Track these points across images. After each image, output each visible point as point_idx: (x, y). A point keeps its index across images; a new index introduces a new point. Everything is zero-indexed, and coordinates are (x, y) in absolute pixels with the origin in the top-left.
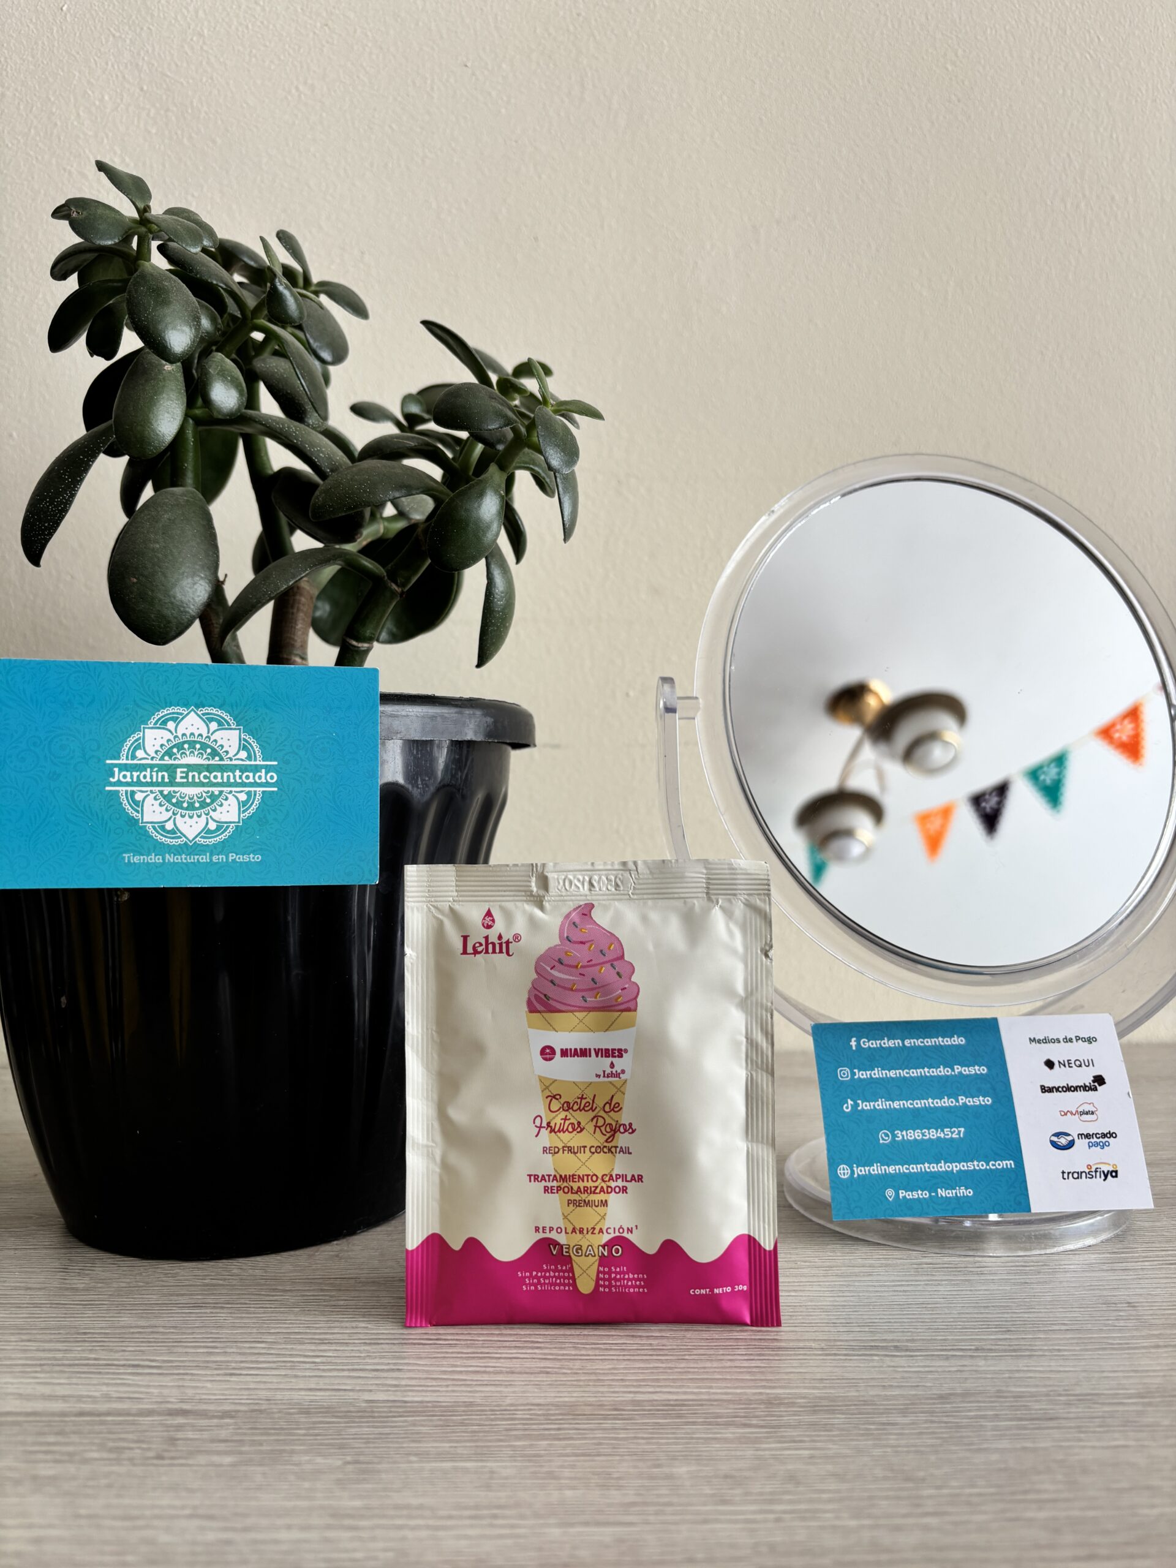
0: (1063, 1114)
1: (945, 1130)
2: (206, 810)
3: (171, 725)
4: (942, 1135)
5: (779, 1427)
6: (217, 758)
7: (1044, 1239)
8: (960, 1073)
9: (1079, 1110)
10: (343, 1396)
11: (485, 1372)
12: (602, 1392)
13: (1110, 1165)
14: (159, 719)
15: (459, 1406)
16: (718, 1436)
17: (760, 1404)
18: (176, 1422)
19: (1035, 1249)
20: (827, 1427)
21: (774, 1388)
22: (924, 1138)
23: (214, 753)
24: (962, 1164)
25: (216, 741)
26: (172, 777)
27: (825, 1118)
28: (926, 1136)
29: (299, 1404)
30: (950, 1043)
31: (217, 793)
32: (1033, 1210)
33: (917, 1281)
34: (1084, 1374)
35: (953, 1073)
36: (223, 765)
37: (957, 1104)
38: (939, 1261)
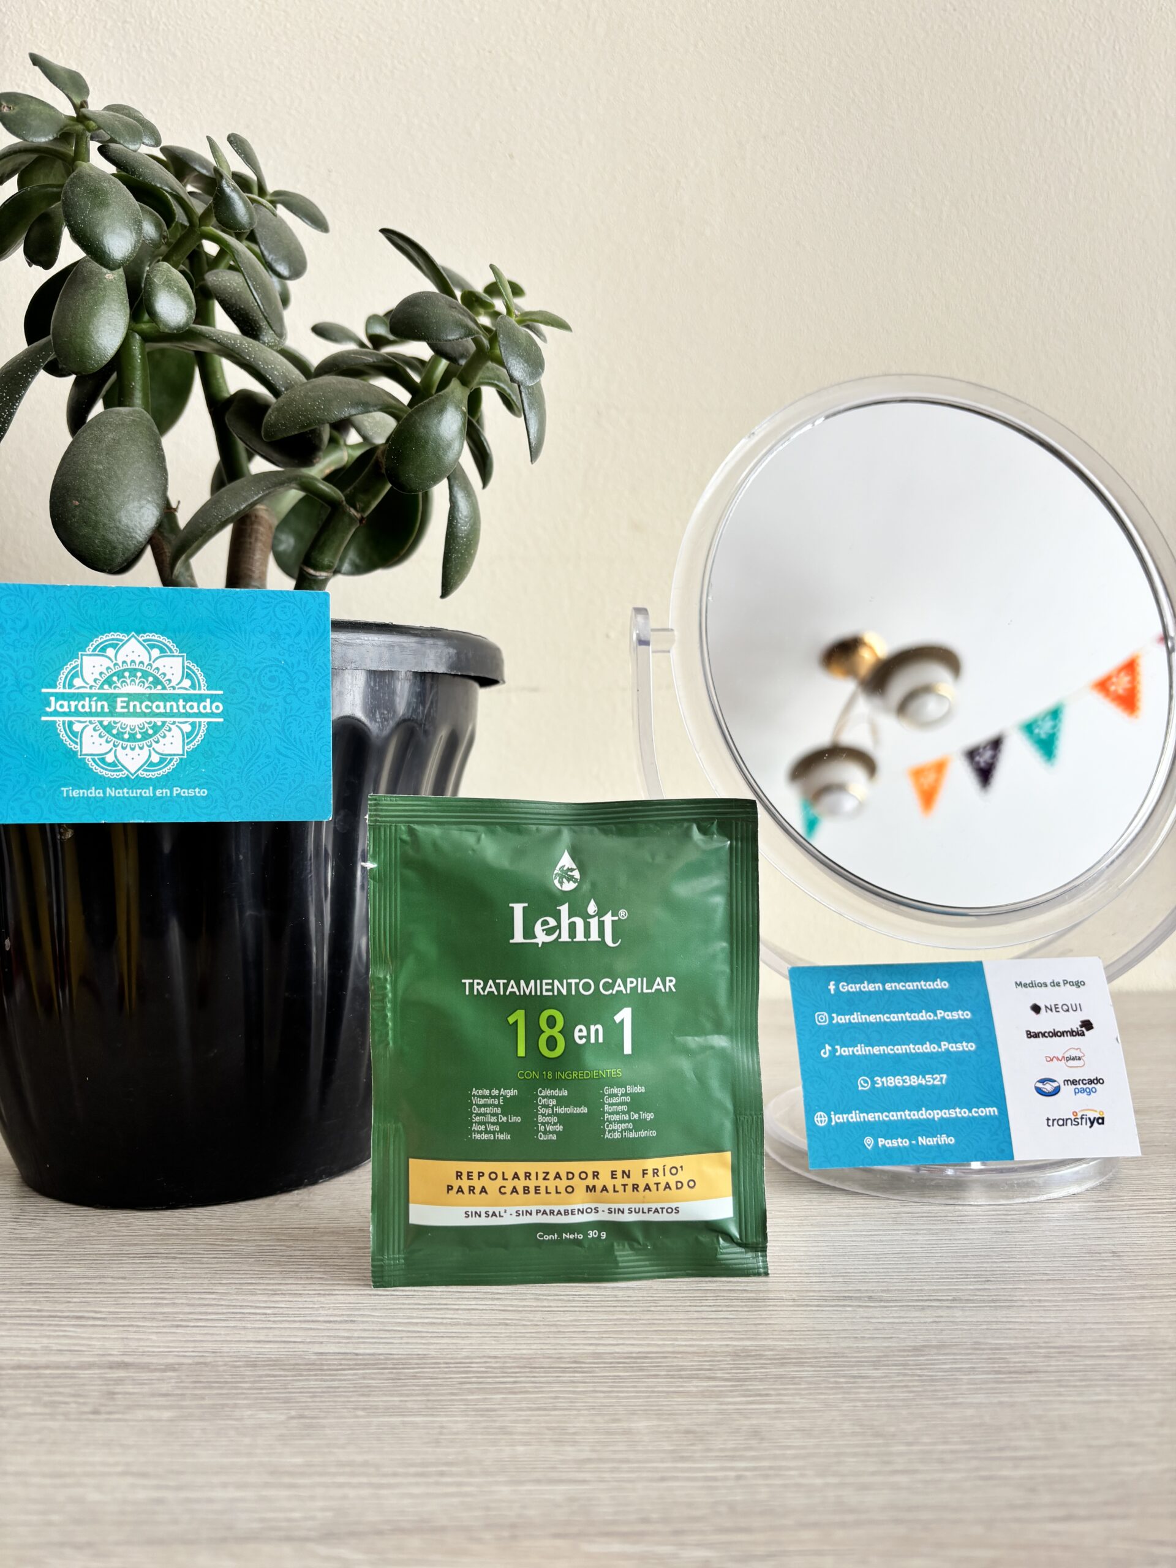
0: (1049, 1059)
1: (927, 1076)
2: (148, 741)
3: (110, 652)
4: (924, 1082)
5: (745, 1380)
6: (159, 687)
7: (1026, 1187)
8: (943, 1018)
9: (1066, 1056)
10: (293, 1348)
11: (442, 1324)
12: (562, 1345)
13: (1096, 1111)
14: (98, 645)
15: (412, 1359)
16: (681, 1389)
17: (726, 1356)
18: (117, 1375)
19: (1017, 1197)
20: (793, 1380)
21: (742, 1339)
22: (905, 1084)
23: (157, 682)
24: (944, 1111)
25: (157, 669)
26: (112, 706)
27: (802, 1064)
28: (907, 1083)
29: (245, 1356)
30: (932, 987)
31: (159, 724)
32: (1016, 1158)
33: (894, 1230)
34: (1066, 1326)
35: (936, 1018)
36: (166, 694)
37: (940, 1050)
38: (918, 1210)
